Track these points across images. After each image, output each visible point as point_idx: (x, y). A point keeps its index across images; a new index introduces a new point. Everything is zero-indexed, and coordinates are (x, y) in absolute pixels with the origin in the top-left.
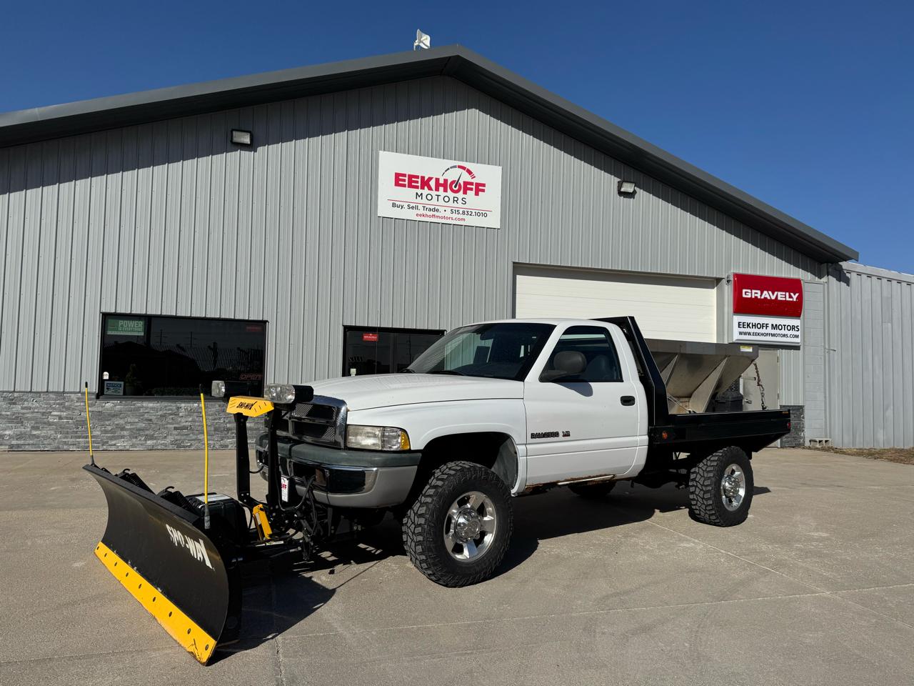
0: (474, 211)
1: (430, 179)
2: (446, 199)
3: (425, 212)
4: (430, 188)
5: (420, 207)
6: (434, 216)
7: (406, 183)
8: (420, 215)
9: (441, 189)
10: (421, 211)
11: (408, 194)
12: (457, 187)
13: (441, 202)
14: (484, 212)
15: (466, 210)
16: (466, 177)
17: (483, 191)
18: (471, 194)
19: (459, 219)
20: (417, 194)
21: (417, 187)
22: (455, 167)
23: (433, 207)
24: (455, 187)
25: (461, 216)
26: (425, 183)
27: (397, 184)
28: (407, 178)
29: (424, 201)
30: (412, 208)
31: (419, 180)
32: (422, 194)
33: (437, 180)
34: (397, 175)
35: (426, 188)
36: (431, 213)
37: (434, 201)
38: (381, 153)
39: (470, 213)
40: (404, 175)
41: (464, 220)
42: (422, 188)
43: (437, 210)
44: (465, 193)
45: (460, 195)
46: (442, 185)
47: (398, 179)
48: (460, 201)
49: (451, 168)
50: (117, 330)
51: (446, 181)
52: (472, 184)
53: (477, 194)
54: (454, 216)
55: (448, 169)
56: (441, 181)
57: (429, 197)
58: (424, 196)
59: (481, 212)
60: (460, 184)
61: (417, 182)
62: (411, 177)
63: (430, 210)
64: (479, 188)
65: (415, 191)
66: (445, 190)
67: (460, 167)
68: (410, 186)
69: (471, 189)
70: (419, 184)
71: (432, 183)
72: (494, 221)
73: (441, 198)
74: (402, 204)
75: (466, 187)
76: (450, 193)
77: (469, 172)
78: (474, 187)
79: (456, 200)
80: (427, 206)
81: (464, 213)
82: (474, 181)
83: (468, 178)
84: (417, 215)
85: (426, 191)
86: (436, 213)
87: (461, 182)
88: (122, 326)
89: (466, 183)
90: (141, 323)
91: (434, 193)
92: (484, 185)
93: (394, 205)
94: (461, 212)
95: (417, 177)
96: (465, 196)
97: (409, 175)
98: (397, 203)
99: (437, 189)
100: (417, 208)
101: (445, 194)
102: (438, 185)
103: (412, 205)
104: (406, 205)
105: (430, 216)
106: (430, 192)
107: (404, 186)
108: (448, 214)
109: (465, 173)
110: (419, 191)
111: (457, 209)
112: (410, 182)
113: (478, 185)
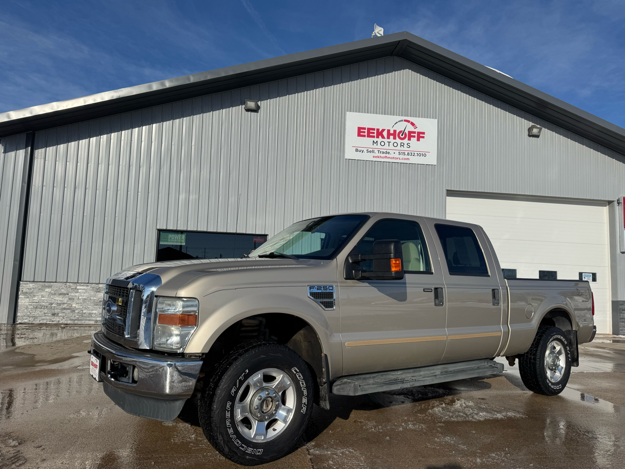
0: (416, 153)
1: (383, 130)
2: (395, 144)
3: (379, 155)
4: (383, 137)
5: (376, 151)
6: (386, 157)
7: (366, 134)
8: (376, 157)
9: (392, 137)
10: (377, 154)
11: (367, 142)
12: (404, 135)
13: (391, 147)
14: (424, 153)
15: (410, 152)
16: (410, 128)
17: (423, 137)
18: (414, 140)
19: (405, 159)
20: (373, 141)
21: (374, 137)
22: (402, 121)
23: (385, 151)
24: (402, 135)
25: (406, 157)
26: (380, 134)
27: (359, 135)
28: (366, 131)
29: (379, 146)
30: (370, 152)
31: (375, 132)
32: (377, 142)
33: (389, 131)
34: (359, 129)
35: (380, 137)
36: (384, 155)
37: (386, 146)
38: (348, 113)
39: (413, 154)
40: (365, 129)
41: (408, 159)
42: (378, 137)
43: (389, 153)
44: (409, 139)
45: (406, 141)
46: (392, 134)
47: (360, 132)
48: (406, 146)
49: (399, 121)
50: (167, 241)
51: (395, 131)
52: (414, 132)
53: (418, 140)
54: (401, 156)
55: (397, 123)
56: (392, 132)
57: (383, 144)
58: (379, 143)
59: (421, 153)
60: (406, 134)
61: (374, 133)
62: (369, 129)
63: (383, 153)
64: (420, 136)
65: (373, 139)
66: (395, 138)
67: (405, 121)
68: (369, 136)
69: (414, 137)
70: (375, 135)
71: (385, 134)
72: (432, 159)
73: (391, 144)
74: (362, 149)
75: (410, 135)
76: (398, 140)
77: (413, 124)
78: (416, 135)
79: (402, 145)
80: (381, 150)
81: (408, 154)
82: (416, 130)
83: (411, 128)
84: (374, 157)
85: (380, 139)
86: (387, 155)
87: (406, 131)
88: (171, 238)
89: (410, 132)
90: (184, 236)
91: (386, 140)
92: (424, 133)
93: (357, 150)
94: (406, 154)
95: (374, 129)
96: (409, 142)
97: (368, 128)
98: (359, 149)
99: (388, 138)
100: (373, 152)
101: (395, 141)
102: (389, 134)
103: (370, 150)
104: (365, 150)
105: (383, 158)
106: (383, 140)
107: (364, 136)
108: (397, 155)
109: (409, 124)
110: (375, 139)
111: (403, 152)
112: (369, 133)
113: (419, 133)
